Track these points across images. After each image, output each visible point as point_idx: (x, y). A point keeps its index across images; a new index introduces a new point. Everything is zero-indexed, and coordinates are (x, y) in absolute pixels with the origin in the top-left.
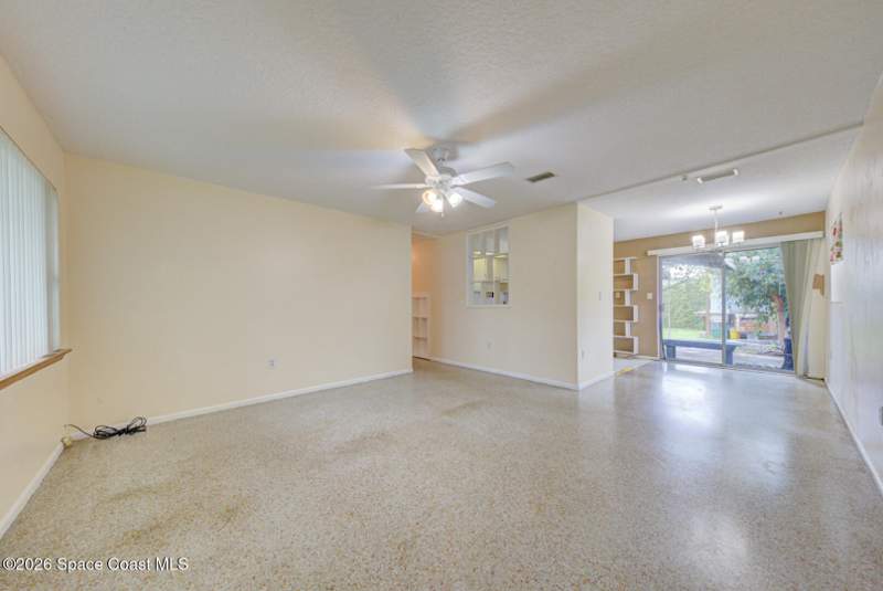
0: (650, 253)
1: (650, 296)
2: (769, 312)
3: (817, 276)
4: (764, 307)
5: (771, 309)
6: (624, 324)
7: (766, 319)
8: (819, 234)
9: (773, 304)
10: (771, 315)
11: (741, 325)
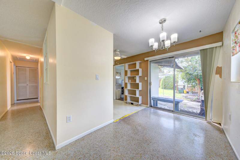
0: (146, 59)
1: (146, 78)
2: (196, 85)
3: (218, 67)
4: (194, 83)
5: (196, 84)
6: (136, 90)
7: (195, 87)
8: (220, 44)
9: (197, 82)
10: (196, 86)
11: (187, 89)
